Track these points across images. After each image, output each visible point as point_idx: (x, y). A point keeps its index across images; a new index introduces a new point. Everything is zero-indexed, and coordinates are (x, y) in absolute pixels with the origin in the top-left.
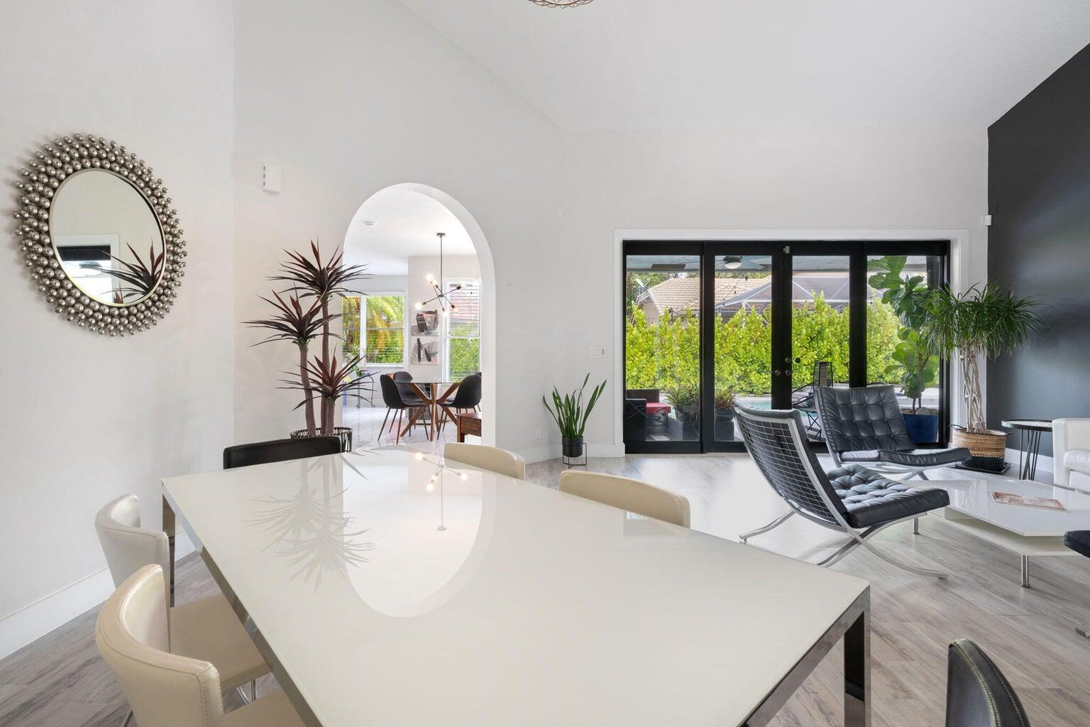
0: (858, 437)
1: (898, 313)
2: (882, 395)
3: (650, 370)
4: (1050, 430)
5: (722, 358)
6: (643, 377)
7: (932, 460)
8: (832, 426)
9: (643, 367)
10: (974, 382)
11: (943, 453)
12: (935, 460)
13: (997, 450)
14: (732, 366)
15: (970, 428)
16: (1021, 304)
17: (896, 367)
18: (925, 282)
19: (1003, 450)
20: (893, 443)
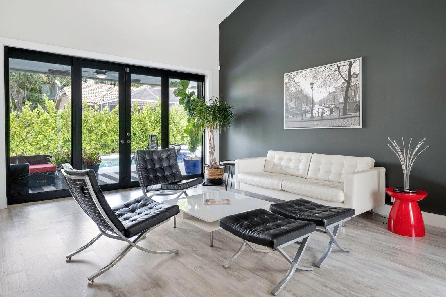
0: (156, 177)
1: (186, 109)
2: (169, 153)
3: (57, 141)
4: (233, 165)
5: (107, 132)
6: (52, 146)
7: (186, 186)
8: (143, 172)
9: (52, 139)
10: (213, 142)
11: (194, 180)
12: (187, 186)
13: (220, 175)
14: (113, 137)
15: (211, 165)
16: (228, 107)
17: (185, 137)
18: (196, 94)
19: (222, 174)
20: (173, 178)
